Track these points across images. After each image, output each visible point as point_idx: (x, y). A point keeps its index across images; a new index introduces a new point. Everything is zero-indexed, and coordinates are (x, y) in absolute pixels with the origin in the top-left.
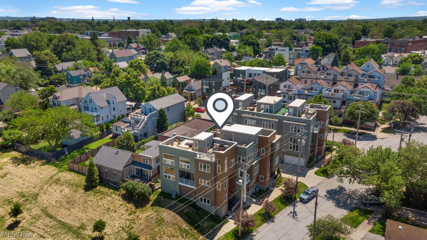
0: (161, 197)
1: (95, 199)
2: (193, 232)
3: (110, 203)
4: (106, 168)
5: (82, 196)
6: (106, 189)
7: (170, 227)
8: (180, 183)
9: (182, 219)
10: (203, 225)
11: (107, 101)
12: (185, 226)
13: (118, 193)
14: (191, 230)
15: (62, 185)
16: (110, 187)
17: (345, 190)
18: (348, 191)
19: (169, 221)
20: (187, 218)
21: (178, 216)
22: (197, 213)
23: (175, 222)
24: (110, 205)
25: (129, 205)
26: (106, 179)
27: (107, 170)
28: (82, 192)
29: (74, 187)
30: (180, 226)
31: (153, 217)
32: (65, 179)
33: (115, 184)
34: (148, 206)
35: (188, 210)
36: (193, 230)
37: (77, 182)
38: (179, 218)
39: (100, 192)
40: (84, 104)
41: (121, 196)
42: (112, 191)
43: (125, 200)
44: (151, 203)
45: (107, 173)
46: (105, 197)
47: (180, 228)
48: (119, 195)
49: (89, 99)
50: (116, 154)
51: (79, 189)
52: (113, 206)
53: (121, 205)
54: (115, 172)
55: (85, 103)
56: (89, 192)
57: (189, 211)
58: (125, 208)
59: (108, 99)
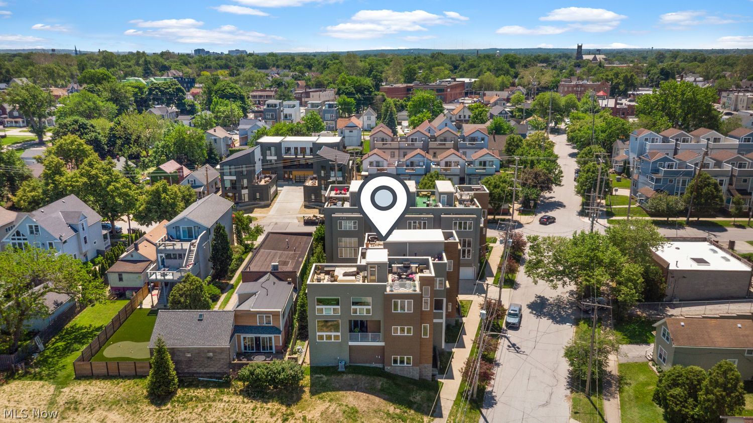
0: (319, 376)
1: (194, 414)
2: (410, 415)
3: (231, 412)
4: (188, 350)
5: (158, 417)
6: (199, 391)
7: (373, 418)
8: (350, 343)
9: (382, 400)
10: (415, 400)
11: (70, 226)
12: (391, 408)
13: (232, 390)
14: (406, 412)
15: (93, 410)
16: (206, 385)
17: (548, 300)
18: (551, 300)
19: (365, 409)
20: (387, 396)
21: (373, 396)
22: (396, 384)
23: (375, 407)
24: (234, 416)
25: (269, 405)
26: (188, 373)
27: (189, 355)
28: (153, 410)
29: (124, 406)
30: (386, 411)
31: (335, 411)
32: (88, 396)
33: (211, 377)
34: (306, 395)
35: (380, 383)
36: (408, 411)
37: (124, 395)
38: (377, 400)
39: (191, 399)
40: (13, 239)
41: (240, 394)
42: (215, 390)
43: (254, 398)
44: (307, 390)
45: (190, 360)
46: (210, 406)
47: (388, 414)
48: (235, 393)
49: (31, 227)
50: (199, 320)
51: (139, 406)
52: (240, 415)
53: (253, 410)
54: (211, 354)
55: (16, 237)
56: (169, 406)
57: (383, 384)
58: (267, 413)
59: (71, 222)
